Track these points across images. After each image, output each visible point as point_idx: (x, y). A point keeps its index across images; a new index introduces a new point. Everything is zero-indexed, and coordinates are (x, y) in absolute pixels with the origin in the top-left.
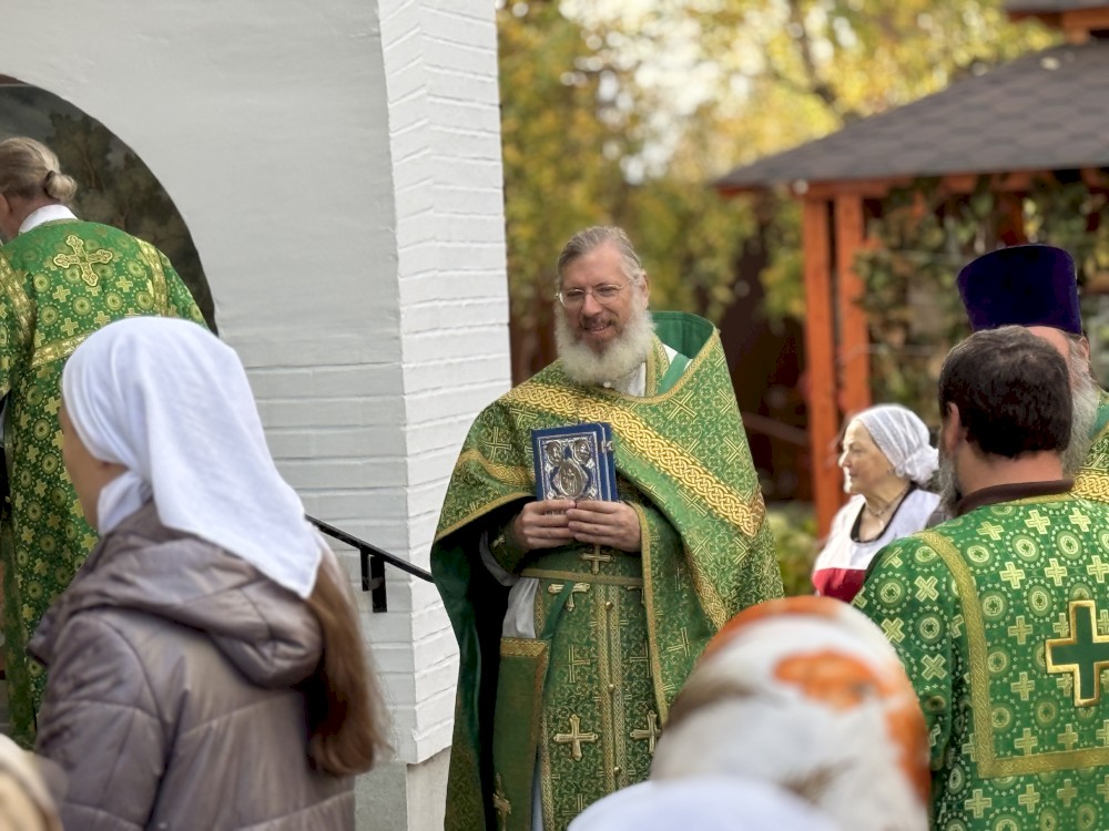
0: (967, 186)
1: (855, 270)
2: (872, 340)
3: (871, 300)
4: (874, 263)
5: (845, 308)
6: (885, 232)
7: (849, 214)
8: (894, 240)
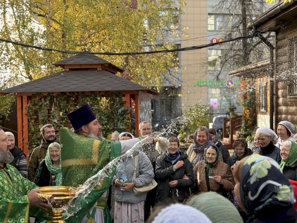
0: (46, 95)
1: (26, 109)
2: (29, 121)
3: (28, 114)
4: (29, 108)
5: (24, 115)
7: (25, 99)
8: (33, 104)
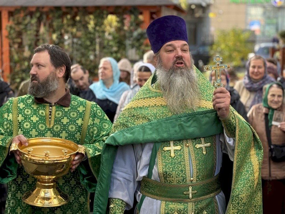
1: (6, 29)
2: (10, 46)
3: (10, 37)
4: (11, 28)
5: (4, 38)
6: (14, 20)
7: (5, 15)
8: (16, 22)
